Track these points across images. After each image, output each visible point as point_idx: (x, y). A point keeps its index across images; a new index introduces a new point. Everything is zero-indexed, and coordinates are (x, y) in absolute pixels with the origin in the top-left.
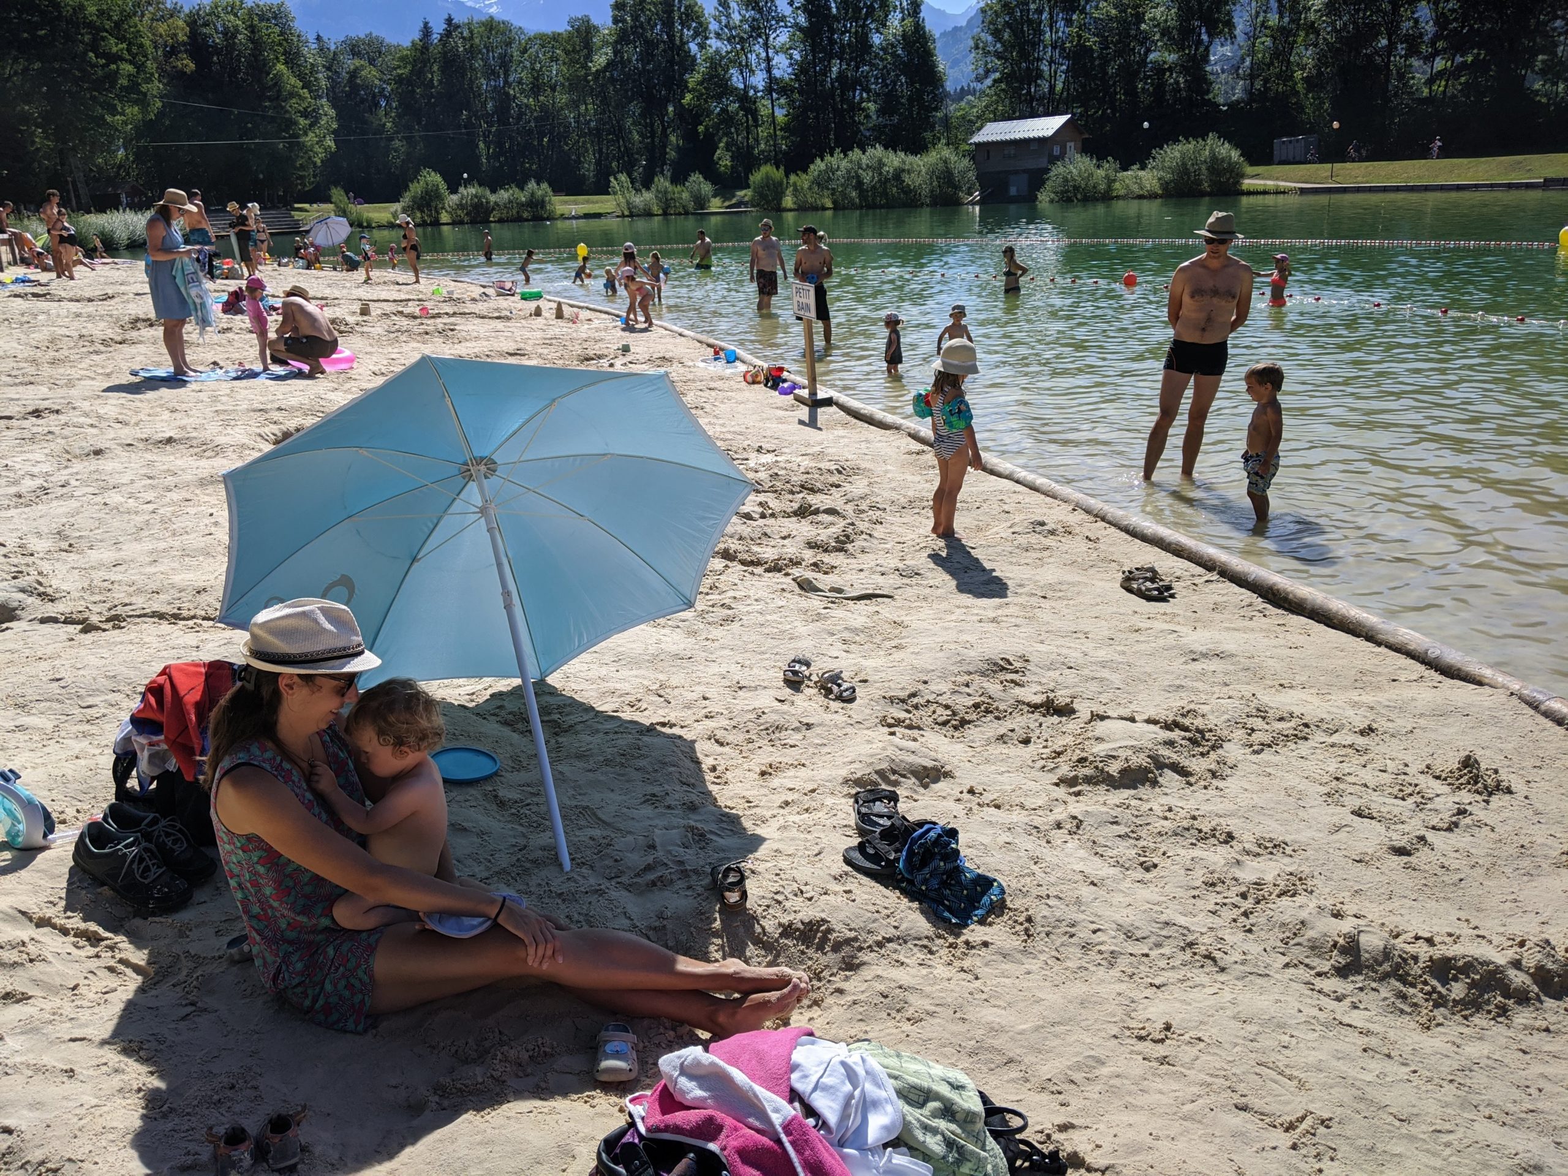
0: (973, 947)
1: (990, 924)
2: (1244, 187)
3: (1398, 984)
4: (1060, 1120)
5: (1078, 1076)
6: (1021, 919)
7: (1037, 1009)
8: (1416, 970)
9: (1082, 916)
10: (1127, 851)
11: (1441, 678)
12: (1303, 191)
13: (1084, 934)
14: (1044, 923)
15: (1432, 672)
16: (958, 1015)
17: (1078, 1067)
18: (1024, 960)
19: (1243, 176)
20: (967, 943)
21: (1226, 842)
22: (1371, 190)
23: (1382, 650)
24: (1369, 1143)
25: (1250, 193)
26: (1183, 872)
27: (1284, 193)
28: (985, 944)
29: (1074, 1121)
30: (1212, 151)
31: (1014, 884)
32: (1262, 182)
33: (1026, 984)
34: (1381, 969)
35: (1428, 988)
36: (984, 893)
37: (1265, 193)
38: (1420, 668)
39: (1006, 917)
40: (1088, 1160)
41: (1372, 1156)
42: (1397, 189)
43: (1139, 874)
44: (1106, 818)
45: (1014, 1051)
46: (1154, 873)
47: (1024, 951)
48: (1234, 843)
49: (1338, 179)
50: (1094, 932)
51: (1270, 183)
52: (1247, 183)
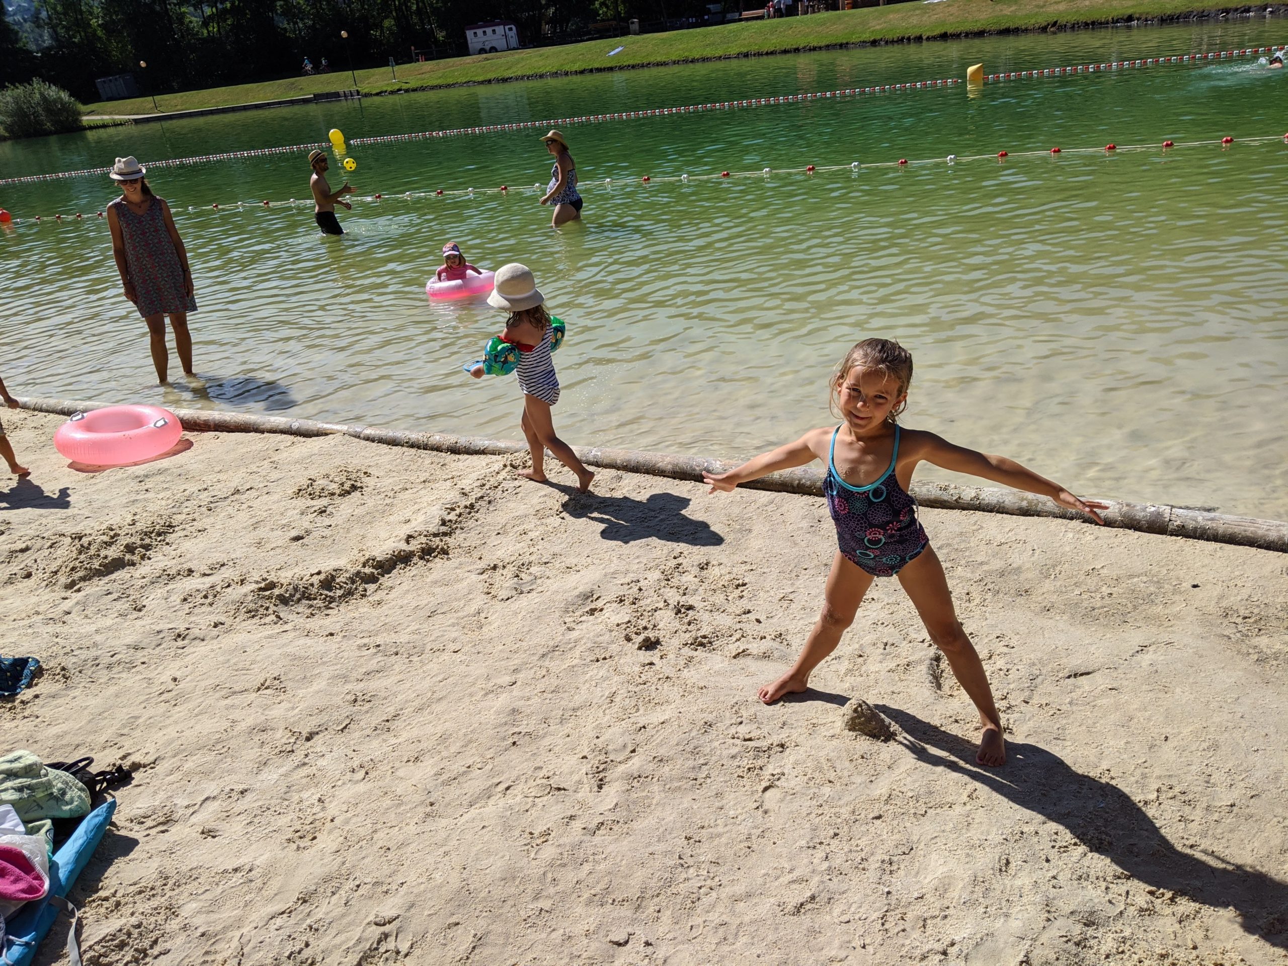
0: (27, 703)
1: (36, 685)
2: (85, 123)
3: (307, 602)
4: (121, 754)
5: (125, 731)
6: (58, 671)
7: (86, 712)
8: (314, 590)
9: (100, 652)
10: (123, 605)
11: (304, 439)
12: (136, 121)
13: (105, 660)
14: (75, 666)
15: (299, 438)
16: (30, 742)
17: (124, 726)
18: (69, 693)
19: (80, 114)
20: (22, 702)
21: (189, 575)
22: (190, 115)
23: (266, 435)
24: (302, 676)
25: (91, 128)
26: (164, 601)
27: (121, 124)
28: (37, 696)
29: (130, 751)
30: (41, 94)
31: (45, 654)
32: (98, 117)
33: (74, 704)
34: (295, 598)
35: (323, 596)
36: (23, 669)
37: (104, 126)
38: (291, 438)
39: (46, 676)
40: (142, 762)
41: (305, 681)
42: (212, 112)
43: (136, 614)
44: (100, 593)
45: (78, 740)
46: (145, 610)
47: (67, 688)
48: (194, 574)
49: (161, 109)
50: (112, 656)
51: (106, 117)
52: (86, 119)
